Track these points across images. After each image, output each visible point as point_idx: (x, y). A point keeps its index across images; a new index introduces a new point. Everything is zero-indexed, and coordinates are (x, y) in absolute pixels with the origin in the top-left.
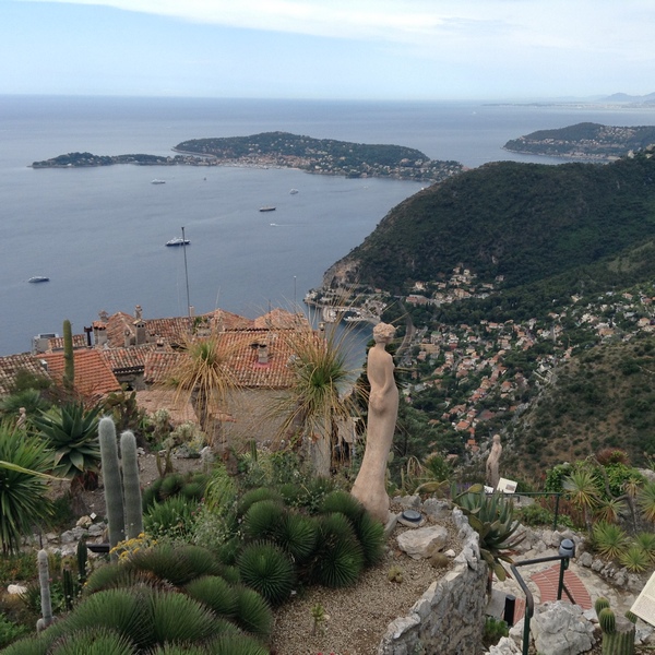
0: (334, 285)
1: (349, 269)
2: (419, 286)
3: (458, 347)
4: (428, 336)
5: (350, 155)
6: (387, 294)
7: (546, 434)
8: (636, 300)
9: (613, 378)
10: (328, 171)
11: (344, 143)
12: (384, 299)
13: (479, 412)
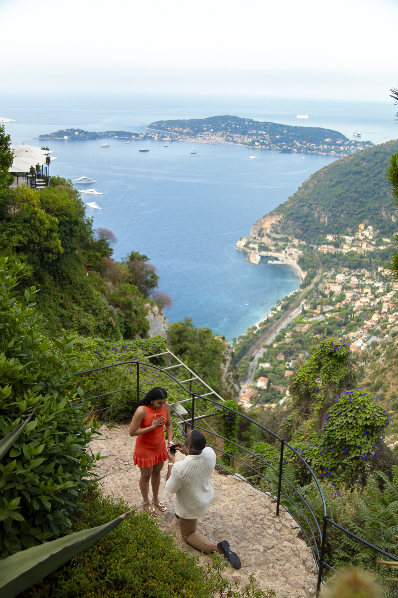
0: (261, 235)
1: (273, 222)
2: (330, 238)
3: (357, 288)
4: (333, 277)
5: (284, 134)
6: (304, 243)
11: (281, 126)
12: (300, 247)
13: (368, 338)
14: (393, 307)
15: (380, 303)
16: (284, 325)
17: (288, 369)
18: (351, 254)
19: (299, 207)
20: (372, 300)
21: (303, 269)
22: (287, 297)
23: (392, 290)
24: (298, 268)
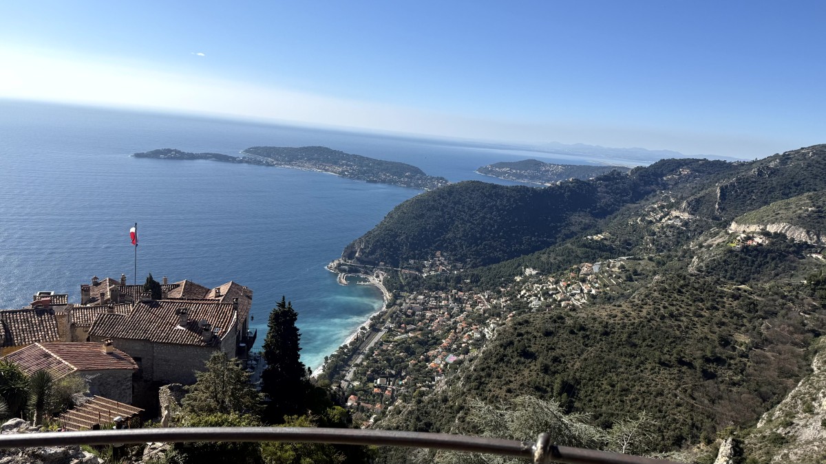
2: (412, 262)
3: (436, 308)
4: (415, 299)
5: (371, 167)
6: (389, 267)
7: (489, 375)
8: (557, 283)
9: (535, 337)
10: (355, 176)
11: (368, 159)
12: (387, 271)
13: (446, 356)
14: (467, 327)
15: (455, 322)
16: (372, 344)
17: (375, 387)
18: (429, 277)
19: (385, 235)
20: (449, 320)
21: (390, 291)
22: (374, 317)
23: (465, 311)
24: (384, 290)
